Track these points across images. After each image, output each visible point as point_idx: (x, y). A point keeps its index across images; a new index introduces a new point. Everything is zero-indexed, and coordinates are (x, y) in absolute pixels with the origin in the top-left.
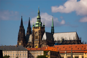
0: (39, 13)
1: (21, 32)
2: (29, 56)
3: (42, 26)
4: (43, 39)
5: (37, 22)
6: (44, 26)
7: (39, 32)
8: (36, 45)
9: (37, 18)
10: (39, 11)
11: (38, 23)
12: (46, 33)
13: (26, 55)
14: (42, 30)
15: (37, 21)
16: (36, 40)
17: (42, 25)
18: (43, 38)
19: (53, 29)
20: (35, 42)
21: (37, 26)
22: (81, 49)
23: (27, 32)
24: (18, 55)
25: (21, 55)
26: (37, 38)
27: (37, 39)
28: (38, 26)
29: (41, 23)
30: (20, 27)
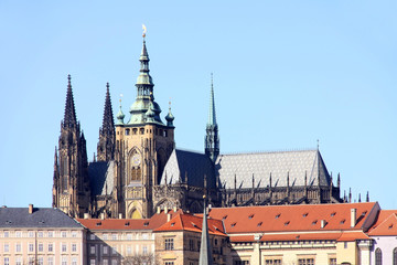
0: (146, 62)
1: (65, 151)
2: (93, 257)
3: (160, 121)
4: (163, 182)
5: (135, 103)
6: (170, 120)
7: (147, 149)
8: (134, 210)
9: (139, 86)
10: (146, 54)
11: (140, 106)
12: (178, 152)
13: (74, 249)
14: (160, 139)
15: (138, 99)
16: (133, 184)
17: (162, 116)
18: (163, 177)
19: (216, 137)
20: (128, 194)
21: (137, 119)
22: (326, 224)
23: (100, 148)
24: (41, 249)
25: (51, 249)
26: (139, 174)
27: (138, 179)
28: (139, 122)
29: (156, 105)
30: (64, 125)
